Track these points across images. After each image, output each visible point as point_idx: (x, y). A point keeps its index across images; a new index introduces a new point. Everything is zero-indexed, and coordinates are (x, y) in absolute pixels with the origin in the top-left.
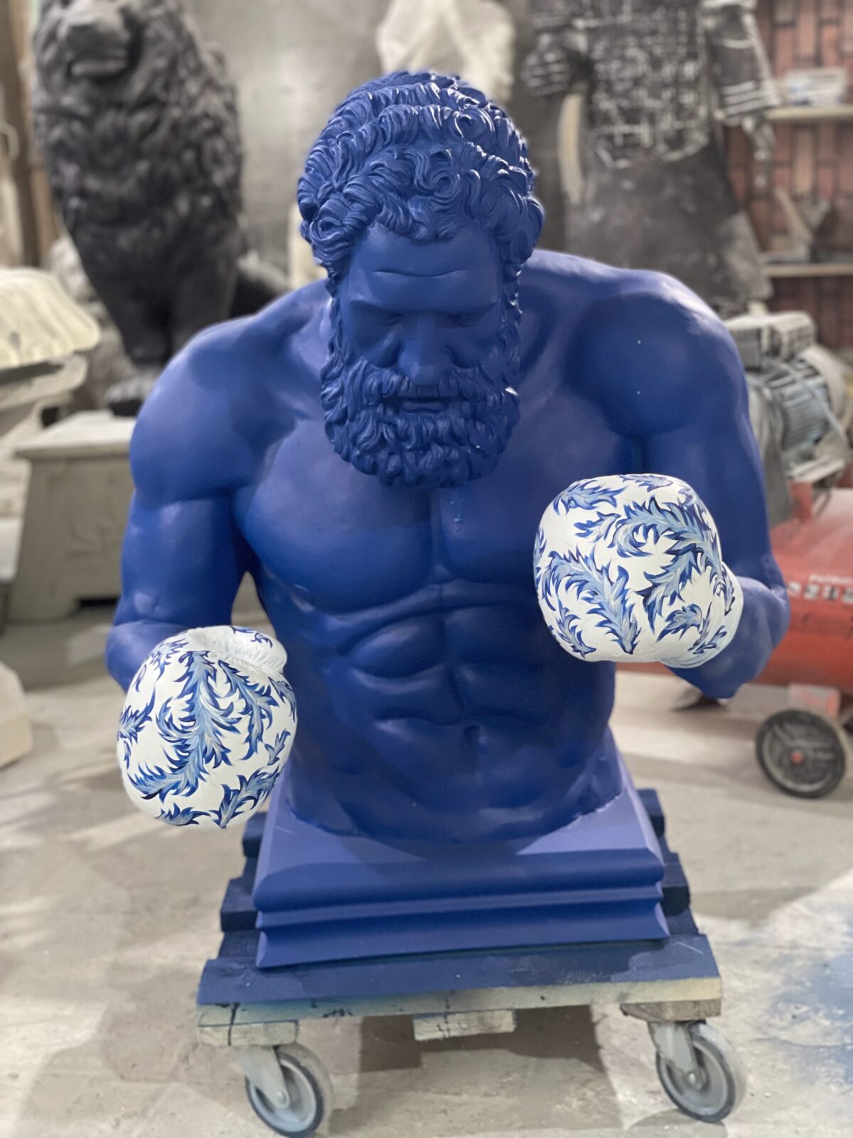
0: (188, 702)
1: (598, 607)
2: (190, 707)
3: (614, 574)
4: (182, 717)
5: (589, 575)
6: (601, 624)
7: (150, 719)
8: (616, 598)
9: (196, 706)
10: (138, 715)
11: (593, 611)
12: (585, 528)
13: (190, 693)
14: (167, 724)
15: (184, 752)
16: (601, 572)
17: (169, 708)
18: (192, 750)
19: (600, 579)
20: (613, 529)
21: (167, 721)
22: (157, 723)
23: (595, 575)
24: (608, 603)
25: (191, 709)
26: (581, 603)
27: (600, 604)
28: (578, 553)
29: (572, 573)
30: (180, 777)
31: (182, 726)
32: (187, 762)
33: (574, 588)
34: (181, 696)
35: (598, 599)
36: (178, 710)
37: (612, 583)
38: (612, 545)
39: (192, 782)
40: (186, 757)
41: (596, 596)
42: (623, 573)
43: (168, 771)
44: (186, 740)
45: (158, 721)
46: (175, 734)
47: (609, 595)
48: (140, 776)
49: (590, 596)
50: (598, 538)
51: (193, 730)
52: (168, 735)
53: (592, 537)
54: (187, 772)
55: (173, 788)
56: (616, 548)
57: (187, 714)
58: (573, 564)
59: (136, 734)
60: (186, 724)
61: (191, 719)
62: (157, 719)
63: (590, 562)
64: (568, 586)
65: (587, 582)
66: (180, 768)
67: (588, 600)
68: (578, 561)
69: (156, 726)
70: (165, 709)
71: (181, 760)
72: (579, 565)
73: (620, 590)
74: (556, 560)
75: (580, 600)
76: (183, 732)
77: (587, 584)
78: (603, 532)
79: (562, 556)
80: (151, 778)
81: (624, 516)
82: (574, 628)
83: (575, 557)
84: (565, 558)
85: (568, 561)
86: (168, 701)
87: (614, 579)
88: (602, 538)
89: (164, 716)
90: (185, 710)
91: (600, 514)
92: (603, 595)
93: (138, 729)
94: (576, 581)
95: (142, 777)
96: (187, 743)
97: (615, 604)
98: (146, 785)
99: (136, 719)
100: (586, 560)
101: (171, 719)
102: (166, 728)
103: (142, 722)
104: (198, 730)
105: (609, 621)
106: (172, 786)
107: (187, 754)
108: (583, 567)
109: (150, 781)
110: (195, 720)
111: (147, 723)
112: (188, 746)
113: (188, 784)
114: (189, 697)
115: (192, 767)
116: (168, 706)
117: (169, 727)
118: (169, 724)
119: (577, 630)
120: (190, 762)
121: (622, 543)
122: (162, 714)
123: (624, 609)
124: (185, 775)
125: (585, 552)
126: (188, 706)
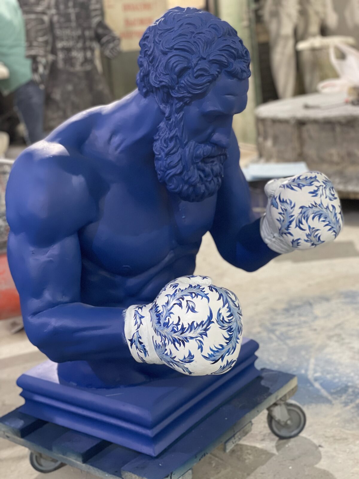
0: (228, 308)
1: (328, 223)
2: (229, 310)
3: (331, 208)
4: (227, 316)
5: (323, 211)
6: (330, 230)
7: (213, 322)
8: (334, 217)
9: (231, 308)
10: (203, 323)
11: (327, 225)
12: (314, 193)
13: (227, 303)
14: (222, 321)
15: (231, 332)
16: (326, 208)
17: (221, 313)
18: (234, 330)
19: (327, 211)
20: (324, 191)
21: (222, 320)
22: (217, 323)
23: (324, 210)
24: (332, 220)
25: (230, 311)
26: (321, 223)
27: (329, 221)
28: (316, 204)
29: (315, 212)
30: (230, 346)
31: (229, 320)
32: (232, 337)
33: (317, 218)
34: (224, 306)
35: (327, 220)
36: (225, 313)
37: (331, 212)
38: (326, 197)
39: (234, 346)
40: (232, 334)
41: (327, 219)
42: (333, 207)
43: (225, 344)
44: (231, 326)
45: (217, 322)
46: (226, 325)
47: (331, 217)
48: (211, 352)
49: (324, 219)
50: (321, 196)
51: (233, 320)
52: (223, 327)
53: (319, 196)
54: (233, 342)
55: (227, 353)
56: (328, 198)
57: (229, 313)
58: (314, 209)
59: (206, 333)
60: (230, 318)
61: (231, 315)
62: (217, 321)
63: (321, 206)
64: (313, 218)
65: (322, 214)
66: (230, 341)
67: (324, 221)
68: (316, 207)
69: (217, 324)
70: (219, 314)
71: (230, 337)
72: (317, 208)
73: (334, 214)
74: (304, 210)
75: (320, 222)
76: (229, 323)
77: (322, 215)
78: (321, 193)
79: (308, 207)
80: (217, 351)
81: (324, 186)
82: (317, 235)
83: (315, 205)
84: (310, 207)
85: (312, 208)
86: (219, 310)
87: (331, 210)
88: (322, 196)
89: (220, 318)
90: (228, 312)
91: (317, 187)
92: (329, 217)
93: (206, 330)
94: (317, 215)
95: (212, 353)
96: (232, 327)
97: (334, 220)
98: (215, 357)
99: (203, 326)
100: (319, 205)
101: (223, 318)
102: (222, 323)
103: (208, 325)
104: (235, 319)
105: (333, 227)
106: (227, 351)
107: (232, 333)
108: (319, 209)
109: (217, 353)
110: (233, 315)
111: (211, 325)
112: (232, 328)
113: (233, 348)
114: (227, 305)
115: (234, 339)
116: (220, 313)
117: (223, 323)
118: (223, 321)
119: (318, 236)
120: (234, 337)
121: (329, 195)
122: (219, 318)
123: (337, 221)
124: (232, 344)
125: (318, 202)
126: (228, 309)
